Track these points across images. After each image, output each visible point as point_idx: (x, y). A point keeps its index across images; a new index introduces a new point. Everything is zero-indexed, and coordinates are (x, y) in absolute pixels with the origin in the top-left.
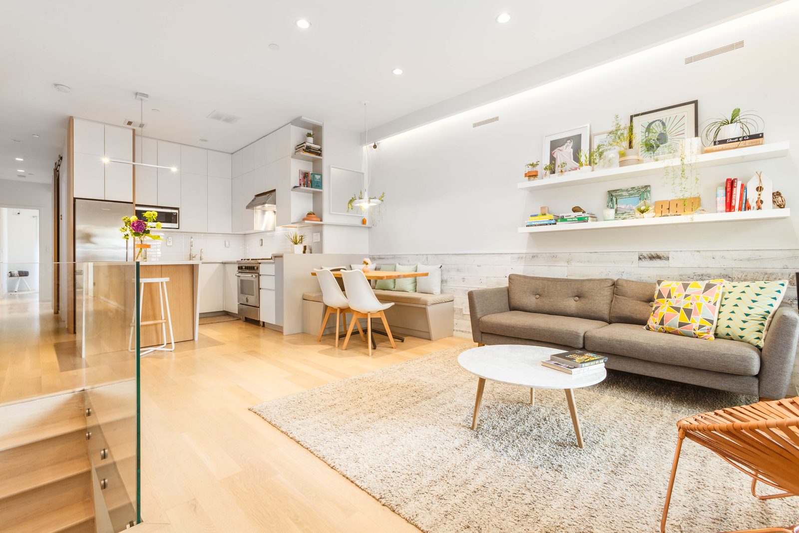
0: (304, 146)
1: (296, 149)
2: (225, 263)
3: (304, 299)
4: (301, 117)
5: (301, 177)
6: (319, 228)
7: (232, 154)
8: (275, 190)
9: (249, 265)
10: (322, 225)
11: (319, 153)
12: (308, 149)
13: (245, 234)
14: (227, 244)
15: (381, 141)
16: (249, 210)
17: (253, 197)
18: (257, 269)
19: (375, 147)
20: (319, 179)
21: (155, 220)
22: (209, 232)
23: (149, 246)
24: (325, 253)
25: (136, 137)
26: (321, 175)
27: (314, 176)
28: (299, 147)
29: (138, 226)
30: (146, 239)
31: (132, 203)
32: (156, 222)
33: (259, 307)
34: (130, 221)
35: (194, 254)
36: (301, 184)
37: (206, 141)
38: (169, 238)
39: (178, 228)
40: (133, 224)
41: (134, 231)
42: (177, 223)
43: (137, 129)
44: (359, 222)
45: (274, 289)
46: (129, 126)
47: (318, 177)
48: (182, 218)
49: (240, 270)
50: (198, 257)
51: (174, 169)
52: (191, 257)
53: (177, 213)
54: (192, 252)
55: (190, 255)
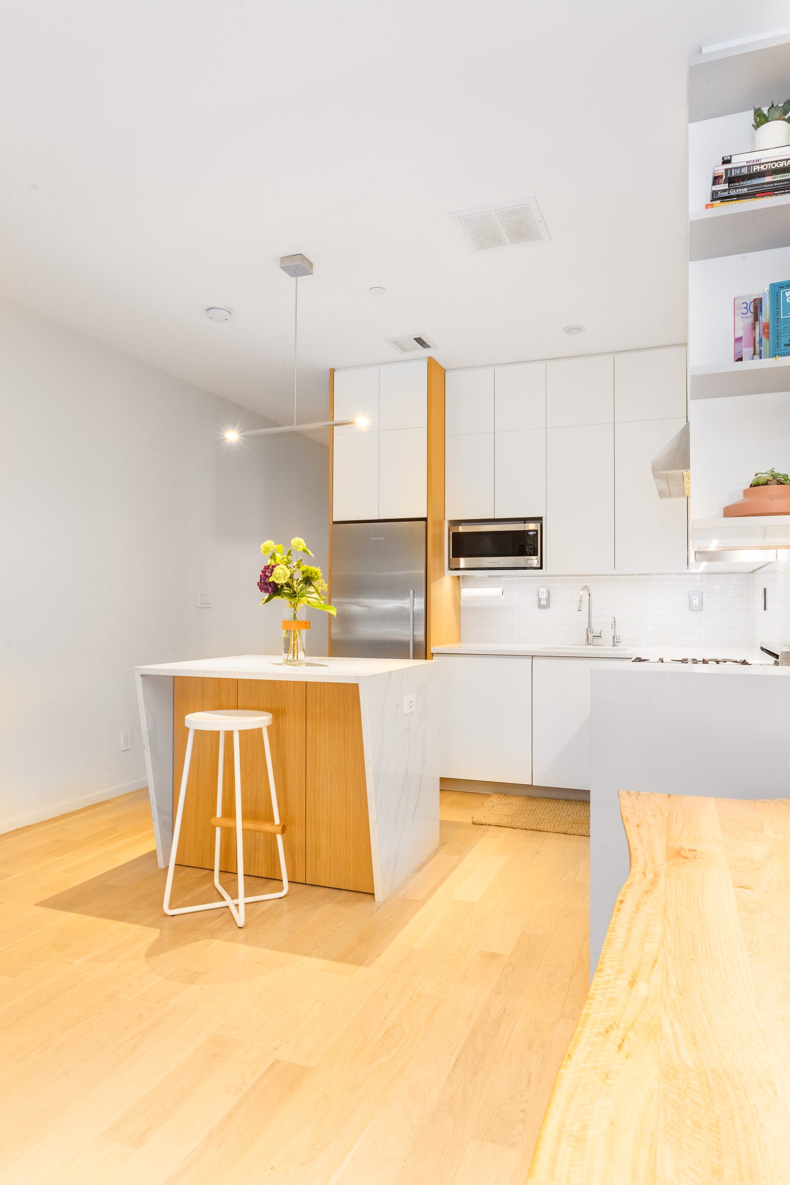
5: (744, 325)
13: (752, 572)
22: (616, 572)
31: (426, 519)
35: (596, 630)
36: (740, 360)
38: (541, 590)
39: (541, 568)
42: (537, 555)
48: (550, 544)
50: (607, 636)
52: (592, 637)
53: (537, 531)
54: (593, 626)
55: (585, 632)
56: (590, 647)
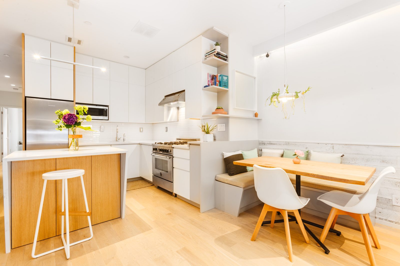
0: (215, 52)
1: (206, 56)
2: (141, 144)
3: (216, 180)
4: (213, 27)
5: (210, 79)
6: (225, 121)
7: (146, 69)
8: (184, 91)
9: (162, 148)
10: (228, 118)
11: (225, 58)
12: (218, 55)
13: (153, 124)
14: (141, 130)
15: (273, 51)
16: (161, 107)
17: (164, 97)
18: (171, 151)
19: (267, 56)
20: (226, 80)
21: (86, 113)
22: (129, 122)
23: (81, 136)
24: (230, 141)
25: (76, 54)
26: (228, 77)
27: (222, 78)
28: (208, 54)
29: (69, 119)
30: (78, 129)
31: (73, 101)
32: (87, 115)
33: (173, 182)
34: (62, 115)
35: (119, 137)
36: (209, 85)
37: (128, 57)
38: (102, 126)
39: (108, 120)
40: (65, 117)
41: (66, 124)
42: (107, 116)
43: (77, 46)
44: (252, 116)
45: (189, 171)
46: (69, 43)
47: (225, 78)
48: (111, 112)
49: (155, 151)
50: (122, 139)
51: (104, 69)
52: (117, 139)
53: (107, 109)
54: (118, 136)
55: (116, 138)
56: (117, 142)
